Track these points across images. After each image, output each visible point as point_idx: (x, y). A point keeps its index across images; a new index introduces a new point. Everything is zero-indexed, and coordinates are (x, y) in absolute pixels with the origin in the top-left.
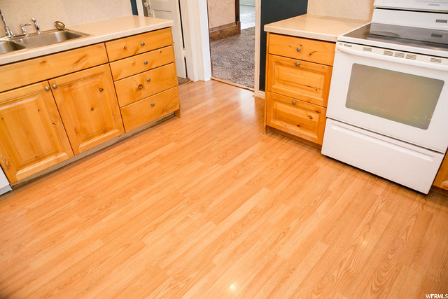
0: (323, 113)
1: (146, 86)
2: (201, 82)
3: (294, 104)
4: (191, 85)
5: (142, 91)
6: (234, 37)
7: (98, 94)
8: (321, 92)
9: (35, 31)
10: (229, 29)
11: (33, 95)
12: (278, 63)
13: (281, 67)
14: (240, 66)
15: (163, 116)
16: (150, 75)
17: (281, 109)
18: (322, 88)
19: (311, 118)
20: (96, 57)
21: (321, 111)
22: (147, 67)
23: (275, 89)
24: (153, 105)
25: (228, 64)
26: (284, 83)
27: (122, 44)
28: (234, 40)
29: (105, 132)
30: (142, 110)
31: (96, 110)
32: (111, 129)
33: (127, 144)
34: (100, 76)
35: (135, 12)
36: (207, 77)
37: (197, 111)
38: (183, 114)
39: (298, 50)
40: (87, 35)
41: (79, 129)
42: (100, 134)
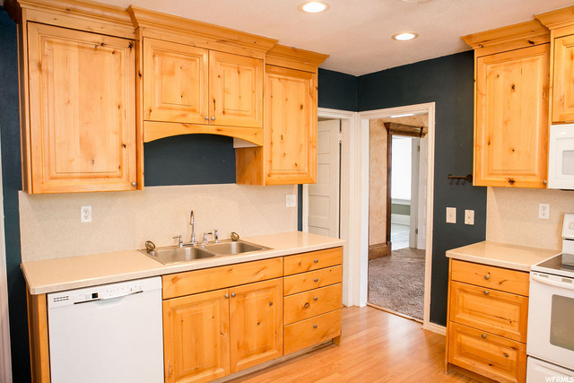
0: (521, 350)
1: (312, 305)
2: (356, 307)
3: (483, 338)
4: (344, 310)
5: (308, 310)
6: (385, 259)
7: (268, 307)
8: (516, 325)
9: (214, 239)
10: (379, 250)
11: (213, 300)
12: (463, 290)
13: (465, 295)
14: (398, 292)
15: (322, 341)
16: (317, 294)
17: (467, 344)
18: (517, 320)
19: (507, 356)
20: (274, 270)
21: (520, 346)
22: (316, 285)
23: (459, 319)
24: (315, 327)
25: (384, 290)
26: (470, 313)
27: (298, 259)
28: (386, 262)
29: (264, 351)
30: (305, 333)
31: (261, 324)
32: (270, 349)
33: (283, 369)
34: (272, 290)
35: (300, 228)
36: (363, 303)
37: (358, 340)
38: (343, 341)
39: (486, 278)
40: (268, 249)
41: (241, 344)
42: (259, 353)
